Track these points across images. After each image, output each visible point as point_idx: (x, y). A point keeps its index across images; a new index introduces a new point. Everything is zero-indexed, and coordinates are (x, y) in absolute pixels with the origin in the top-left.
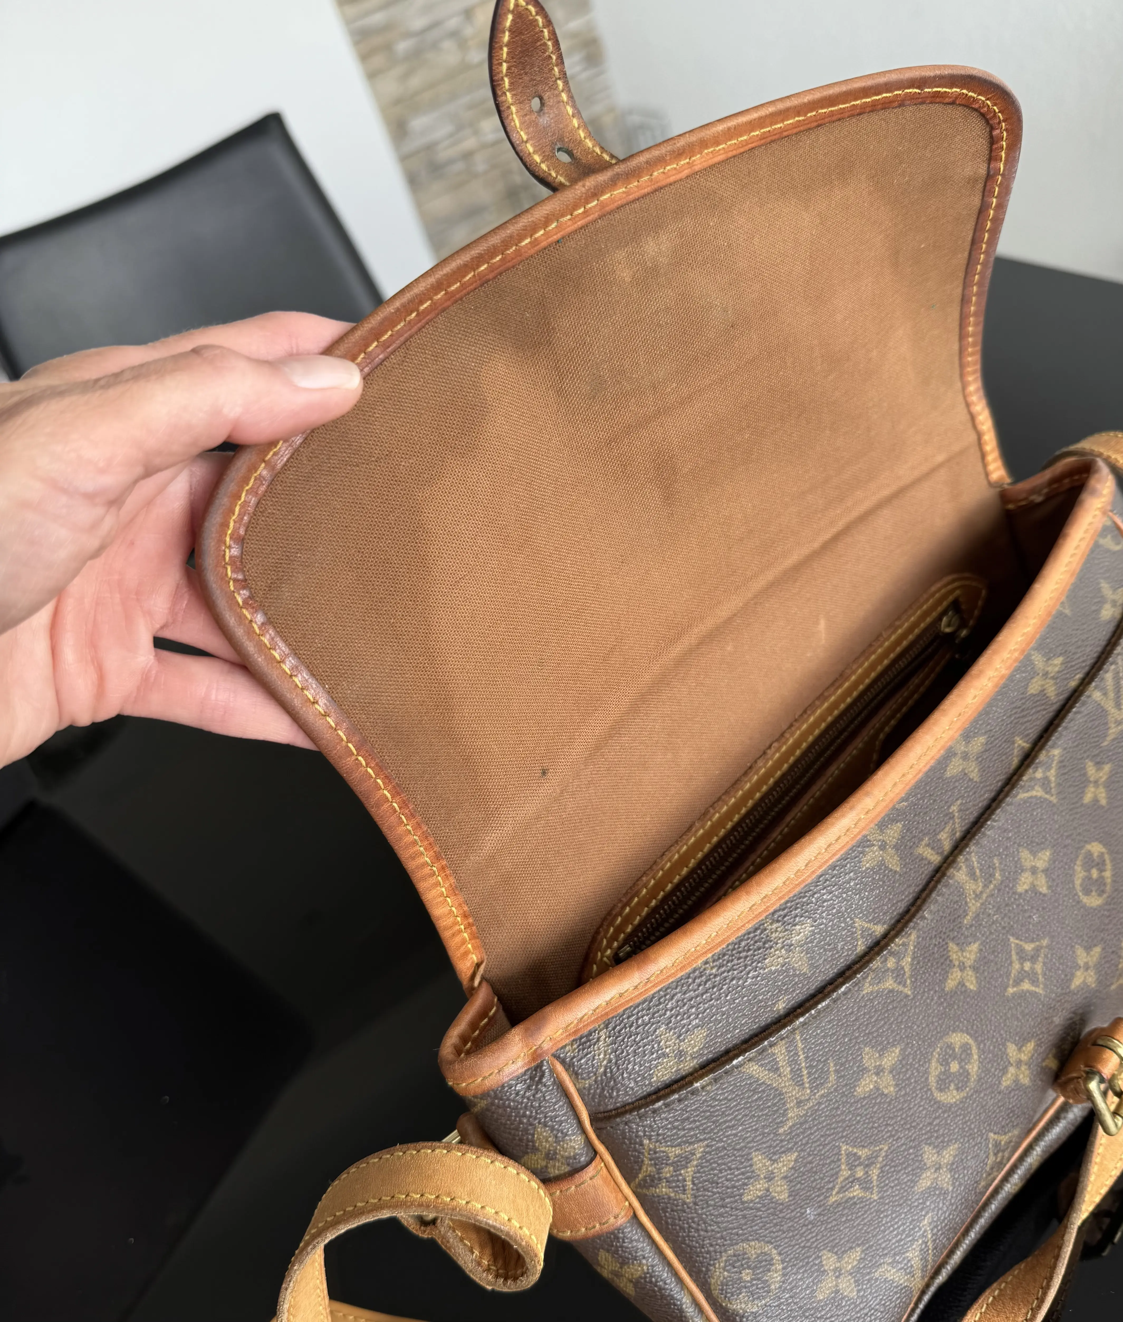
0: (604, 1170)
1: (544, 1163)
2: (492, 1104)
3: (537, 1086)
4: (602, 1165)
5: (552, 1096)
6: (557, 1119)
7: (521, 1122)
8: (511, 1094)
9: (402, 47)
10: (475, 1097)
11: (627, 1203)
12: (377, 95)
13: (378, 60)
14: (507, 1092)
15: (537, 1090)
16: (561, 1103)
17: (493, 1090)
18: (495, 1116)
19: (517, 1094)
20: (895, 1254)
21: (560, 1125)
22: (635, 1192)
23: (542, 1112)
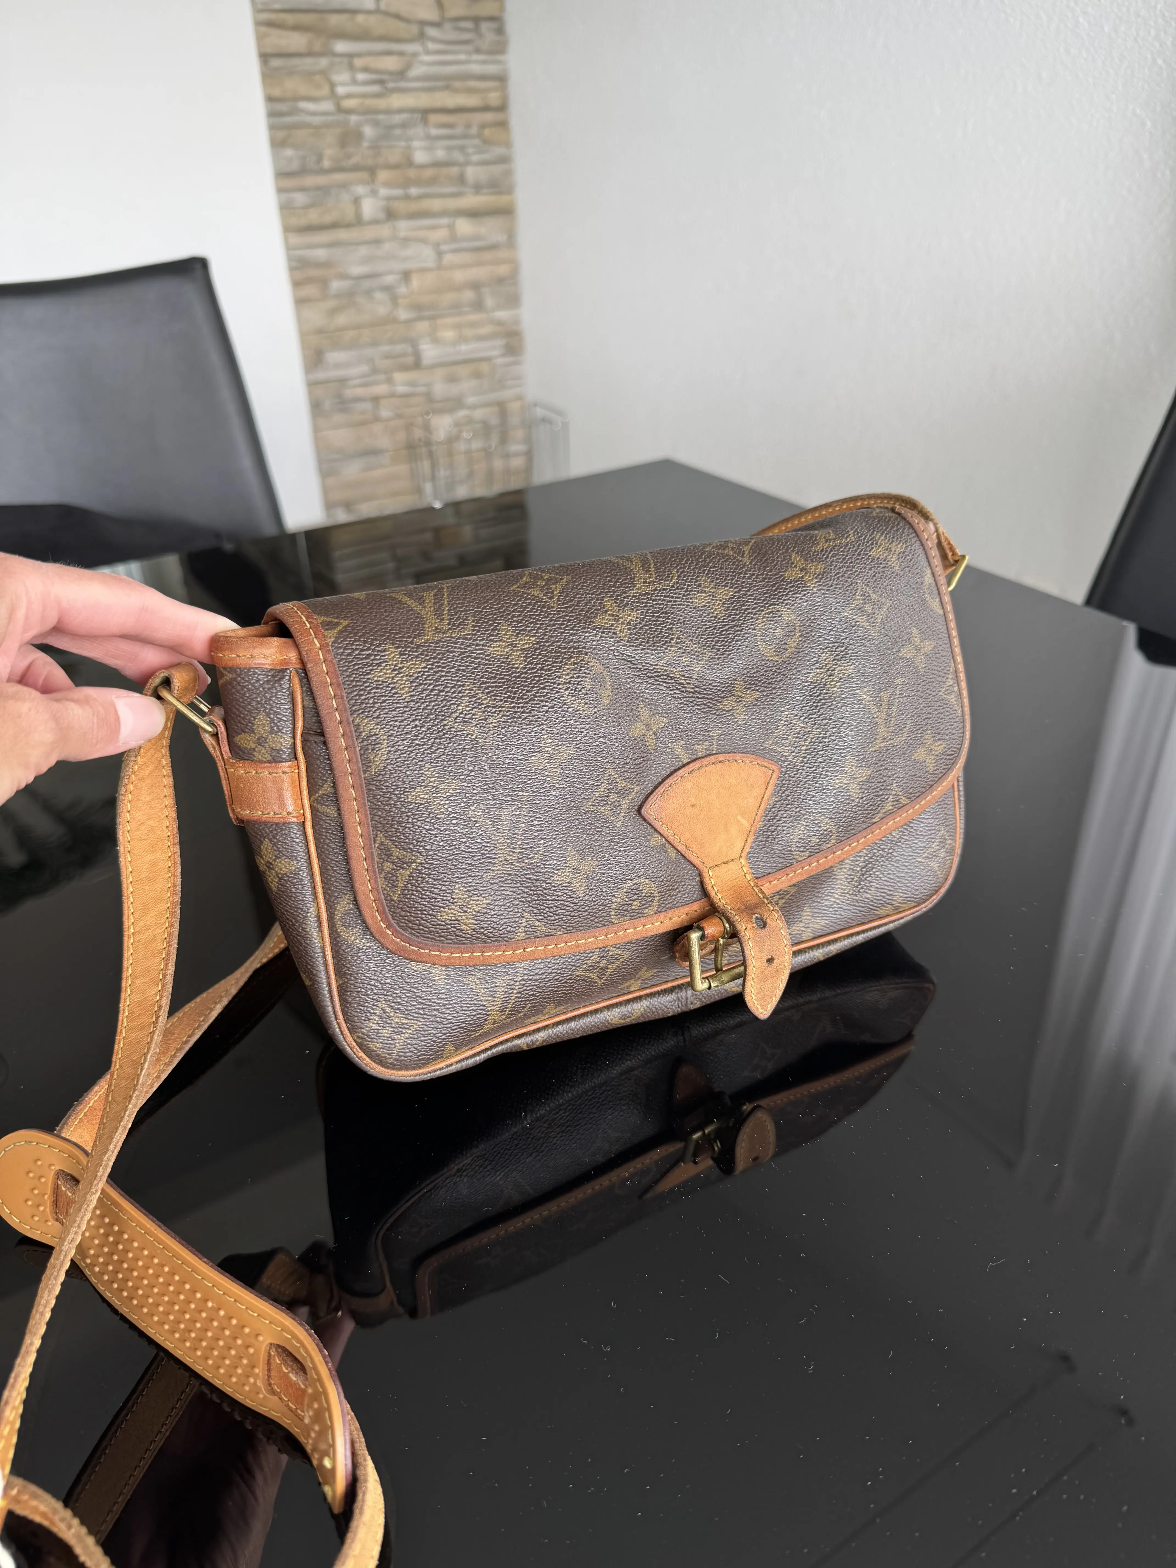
0: (297, 776)
1: (253, 746)
2: (235, 679)
3: (274, 683)
4: (297, 771)
5: (283, 698)
6: (278, 716)
7: (249, 704)
8: (252, 679)
9: (336, 285)
10: (225, 668)
11: (302, 812)
12: (300, 320)
13: (310, 290)
14: (250, 675)
15: (273, 687)
16: (286, 707)
17: (240, 669)
18: (234, 690)
19: (257, 681)
20: (487, 974)
21: (279, 722)
22: (311, 806)
23: (269, 704)
